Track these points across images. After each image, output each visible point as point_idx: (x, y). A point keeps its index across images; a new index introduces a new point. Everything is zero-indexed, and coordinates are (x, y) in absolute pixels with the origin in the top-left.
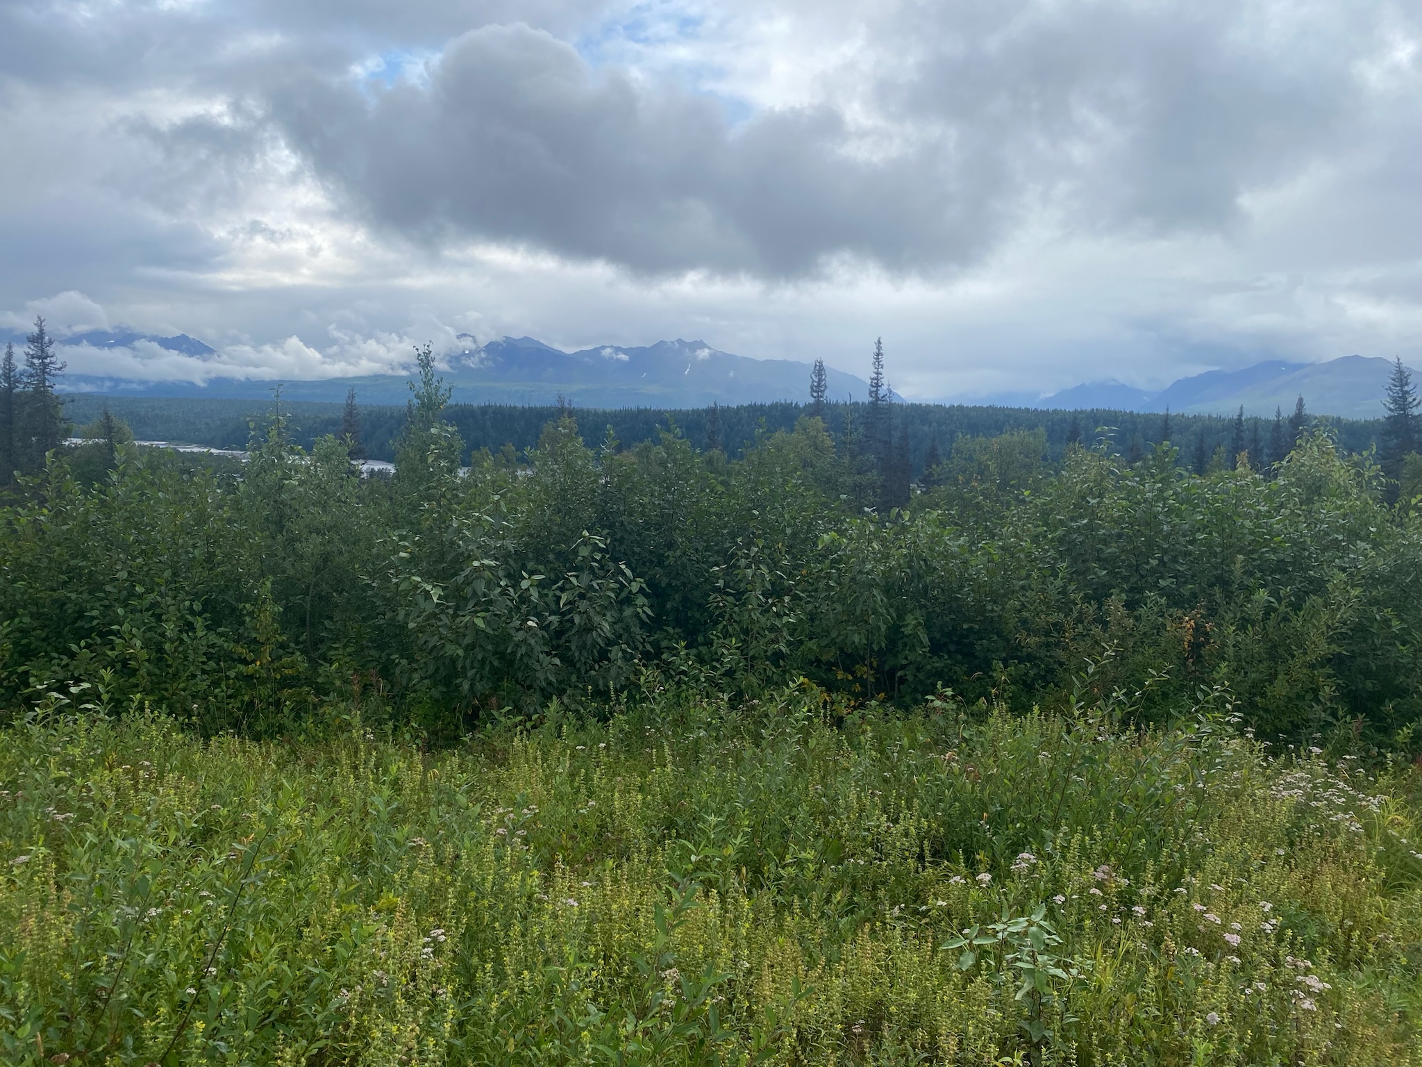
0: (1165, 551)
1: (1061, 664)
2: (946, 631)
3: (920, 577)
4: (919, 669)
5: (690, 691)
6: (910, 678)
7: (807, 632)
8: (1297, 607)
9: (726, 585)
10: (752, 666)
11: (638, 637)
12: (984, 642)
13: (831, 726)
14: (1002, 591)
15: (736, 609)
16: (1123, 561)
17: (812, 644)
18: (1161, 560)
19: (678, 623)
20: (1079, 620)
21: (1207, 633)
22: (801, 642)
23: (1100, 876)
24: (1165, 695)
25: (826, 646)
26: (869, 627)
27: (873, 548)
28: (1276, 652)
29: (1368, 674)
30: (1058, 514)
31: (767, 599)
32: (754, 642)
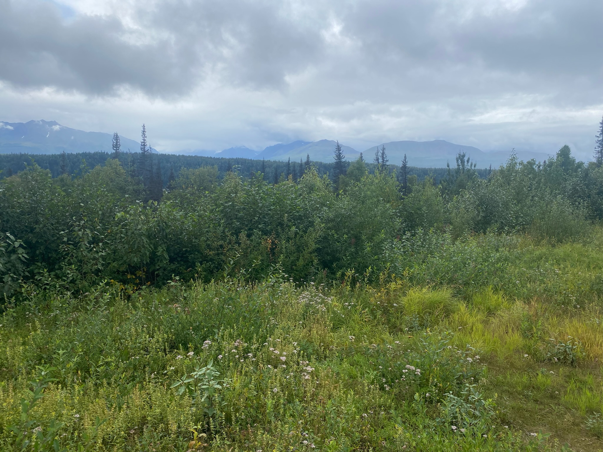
0: (261, 214)
1: (224, 261)
2: (176, 252)
3: (163, 230)
4: (165, 270)
5: (51, 293)
6: (161, 274)
7: (112, 258)
8: (305, 232)
9: (69, 240)
10: (85, 277)
11: (21, 269)
12: (192, 255)
13: (124, 300)
14: (199, 234)
15: (75, 251)
16: (246, 218)
17: (115, 264)
18: (259, 217)
19: (43, 260)
20: (230, 243)
21: (276, 244)
22: (109, 263)
23: (236, 344)
24: (262, 269)
25: (121, 264)
26: (141, 254)
27: (141, 218)
28: (299, 249)
29: (328, 254)
30: (221, 201)
31: (91, 245)
32: (85, 266)
